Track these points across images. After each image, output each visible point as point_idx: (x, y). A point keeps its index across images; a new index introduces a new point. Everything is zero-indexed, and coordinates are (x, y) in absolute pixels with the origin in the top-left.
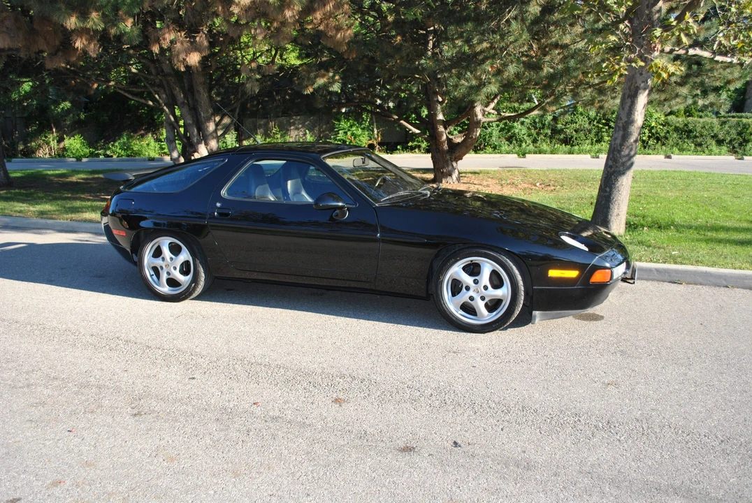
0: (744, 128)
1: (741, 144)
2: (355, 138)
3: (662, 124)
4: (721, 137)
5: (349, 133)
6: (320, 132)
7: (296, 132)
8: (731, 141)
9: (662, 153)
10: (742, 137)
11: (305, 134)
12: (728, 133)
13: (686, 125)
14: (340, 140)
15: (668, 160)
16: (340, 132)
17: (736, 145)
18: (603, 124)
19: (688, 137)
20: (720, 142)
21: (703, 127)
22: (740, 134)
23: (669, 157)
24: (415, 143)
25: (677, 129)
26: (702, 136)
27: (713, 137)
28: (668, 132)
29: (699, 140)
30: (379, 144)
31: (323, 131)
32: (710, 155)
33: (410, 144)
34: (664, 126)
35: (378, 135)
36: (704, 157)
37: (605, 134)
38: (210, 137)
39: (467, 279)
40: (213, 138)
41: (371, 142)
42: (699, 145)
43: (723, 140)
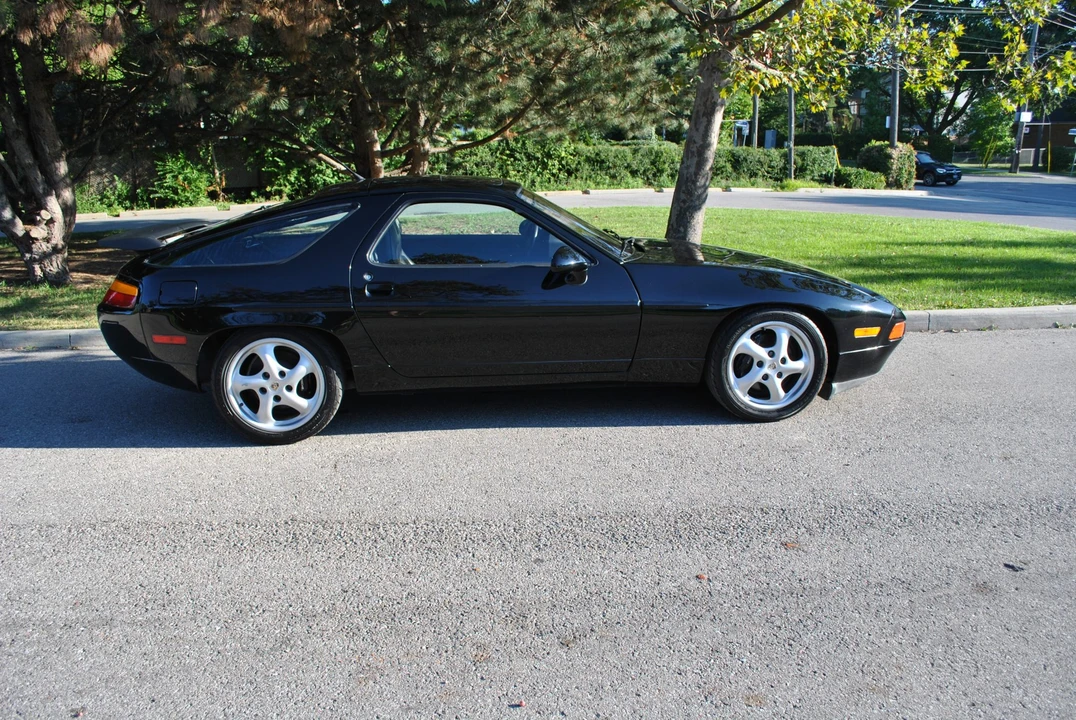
0: (656, 157)
1: (654, 175)
2: (190, 183)
3: (571, 154)
4: (634, 167)
5: (181, 177)
6: (134, 177)
7: (99, 179)
8: (644, 171)
9: (578, 187)
10: (655, 166)
11: (112, 181)
12: (641, 162)
13: (597, 154)
14: (168, 188)
15: (587, 195)
16: (168, 176)
17: (650, 176)
18: (507, 155)
19: (601, 169)
20: (634, 173)
21: (616, 157)
22: (653, 163)
23: (586, 192)
24: (275, 187)
25: (588, 160)
26: (615, 166)
27: (626, 168)
28: (579, 163)
29: (612, 171)
30: (224, 190)
31: (140, 176)
32: (628, 188)
33: (268, 189)
34: (574, 156)
35: (221, 179)
36: (622, 191)
37: (510, 168)
38: (62, 184)
39: (760, 352)
40: (67, 186)
41: (211, 188)
42: (613, 177)
43: (637, 171)
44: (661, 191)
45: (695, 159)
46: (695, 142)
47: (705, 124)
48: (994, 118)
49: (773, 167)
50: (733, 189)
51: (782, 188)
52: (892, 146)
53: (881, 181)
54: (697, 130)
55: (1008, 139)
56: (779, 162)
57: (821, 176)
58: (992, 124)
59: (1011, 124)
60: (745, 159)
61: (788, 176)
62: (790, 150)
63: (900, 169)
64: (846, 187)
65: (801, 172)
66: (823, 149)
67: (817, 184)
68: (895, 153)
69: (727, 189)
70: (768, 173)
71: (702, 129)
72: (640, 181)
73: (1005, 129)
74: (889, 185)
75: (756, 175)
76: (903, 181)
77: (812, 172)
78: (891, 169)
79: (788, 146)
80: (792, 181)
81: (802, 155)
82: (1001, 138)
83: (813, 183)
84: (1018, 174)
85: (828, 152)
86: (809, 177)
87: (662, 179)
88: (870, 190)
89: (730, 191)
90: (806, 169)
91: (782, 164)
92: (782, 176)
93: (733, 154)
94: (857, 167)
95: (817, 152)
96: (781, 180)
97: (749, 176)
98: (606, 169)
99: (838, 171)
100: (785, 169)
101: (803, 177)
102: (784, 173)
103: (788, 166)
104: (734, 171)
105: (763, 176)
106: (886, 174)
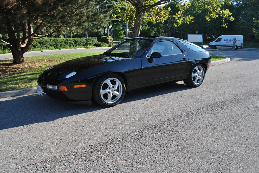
1: (56, 46)
4: (51, 44)
8: (54, 45)
9: (39, 50)
13: (41, 41)
15: (42, 52)
20: (51, 45)
21: (46, 41)
22: (55, 43)
25: (39, 42)
27: (49, 44)
28: (37, 44)
29: (45, 45)
42: (46, 47)
43: (52, 45)
44: (61, 50)
48: (120, 30)
49: (84, 43)
50: (77, 49)
51: (87, 48)
52: (108, 37)
55: (123, 35)
56: (85, 42)
57: (94, 45)
58: (119, 32)
59: (123, 32)
60: (77, 41)
61: (87, 45)
62: (87, 39)
63: (110, 42)
64: (100, 47)
65: (90, 44)
66: (94, 38)
67: (94, 47)
68: (109, 39)
69: (75, 49)
70: (83, 44)
72: (53, 48)
73: (122, 33)
74: (109, 46)
75: (80, 45)
76: (111, 45)
77: (92, 44)
78: (109, 42)
79: (87, 38)
80: (89, 46)
81: (90, 40)
82: (121, 35)
83: (93, 46)
85: (95, 39)
87: (58, 47)
88: (105, 48)
89: (76, 49)
91: (86, 42)
92: (86, 45)
93: (74, 40)
94: (102, 42)
95: (93, 39)
96: (86, 46)
97: (79, 45)
98: (44, 45)
99: (98, 43)
100: (86, 43)
101: (91, 45)
102: (86, 44)
103: (87, 42)
104: (75, 44)
105: (82, 45)
106: (108, 44)
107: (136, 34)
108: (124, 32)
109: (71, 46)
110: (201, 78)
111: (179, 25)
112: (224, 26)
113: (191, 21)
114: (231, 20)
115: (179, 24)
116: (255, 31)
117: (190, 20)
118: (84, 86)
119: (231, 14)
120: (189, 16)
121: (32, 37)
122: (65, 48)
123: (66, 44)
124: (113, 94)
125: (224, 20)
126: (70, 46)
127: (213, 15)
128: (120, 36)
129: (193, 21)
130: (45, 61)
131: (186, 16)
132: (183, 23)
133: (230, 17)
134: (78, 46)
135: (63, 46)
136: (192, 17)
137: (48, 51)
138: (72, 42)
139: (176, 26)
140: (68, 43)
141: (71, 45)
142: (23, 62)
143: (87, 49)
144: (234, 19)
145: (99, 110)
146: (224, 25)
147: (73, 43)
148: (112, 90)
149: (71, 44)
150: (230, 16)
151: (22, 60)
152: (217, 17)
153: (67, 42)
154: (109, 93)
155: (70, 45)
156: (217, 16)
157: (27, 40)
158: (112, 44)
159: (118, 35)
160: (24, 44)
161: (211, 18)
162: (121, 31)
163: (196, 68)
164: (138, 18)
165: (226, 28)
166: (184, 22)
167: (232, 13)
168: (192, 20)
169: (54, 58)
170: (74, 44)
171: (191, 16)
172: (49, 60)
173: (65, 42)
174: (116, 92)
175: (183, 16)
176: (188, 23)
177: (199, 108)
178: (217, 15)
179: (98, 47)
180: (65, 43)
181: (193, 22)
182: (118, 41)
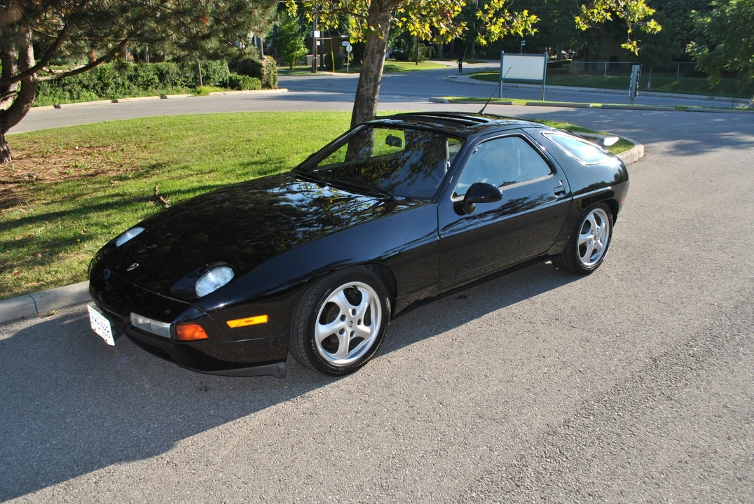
0: (101, 73)
1: (102, 88)
4: (86, 83)
8: (94, 86)
9: (48, 103)
10: (102, 81)
15: (59, 109)
17: (99, 89)
20: (86, 87)
22: (100, 78)
23: (57, 107)
27: (79, 84)
29: (67, 87)
32: (87, 101)
36: (83, 103)
42: (70, 91)
43: (88, 86)
44: (117, 102)
45: (373, 84)
46: (372, 71)
47: (378, 59)
48: (293, 35)
49: (187, 77)
50: (168, 96)
51: (199, 93)
52: (261, 58)
53: (259, 84)
54: (373, 63)
55: (302, 49)
56: (191, 74)
57: (220, 82)
58: (292, 39)
59: (303, 39)
60: (168, 72)
61: (198, 84)
62: (197, 64)
63: (269, 74)
64: (238, 89)
65: (207, 80)
66: (218, 62)
67: (218, 88)
68: (264, 63)
69: (163, 97)
70: (184, 82)
71: (377, 62)
72: (94, 95)
73: (300, 41)
74: (264, 87)
75: (175, 84)
76: (271, 83)
77: (214, 79)
78: (263, 75)
79: (196, 61)
80: (202, 88)
81: (205, 67)
82: (299, 48)
83: (215, 88)
84: (318, 73)
85: (222, 64)
86: (213, 84)
87: (108, 91)
88: (253, 91)
89: (166, 98)
90: (209, 78)
91: (193, 76)
92: (194, 84)
93: (158, 69)
94: (242, 75)
95: (216, 65)
96: (194, 87)
97: (172, 85)
98: (63, 86)
99: (230, 78)
100: (195, 78)
101: (209, 84)
102: (196, 81)
103: (197, 76)
104: (161, 82)
105: (182, 84)
106: (261, 79)
107: (372, 77)
108: (305, 40)
109: (150, 88)
110: (601, 244)
111: (493, 39)
112: (630, 49)
113: (530, 29)
114: (650, 30)
115: (493, 37)
116: (695, 48)
117: (527, 28)
118: (262, 319)
119: (651, 12)
120: (526, 12)
121: (33, 76)
122: (130, 94)
123: (131, 81)
124: (352, 334)
125: (629, 31)
126: (146, 89)
127: (596, 11)
128: (293, 50)
129: (535, 30)
130: (77, 148)
131: (516, 13)
132: (505, 35)
133: (650, 20)
134: (170, 88)
135: (125, 89)
136: (534, 17)
137: (77, 105)
138: (151, 76)
139: (484, 42)
140: (139, 79)
141: (148, 86)
142: (7, 156)
143: (199, 97)
144: (659, 28)
145: (312, 392)
146: (631, 46)
147: (153, 79)
148: (352, 322)
149: (149, 81)
150: (647, 18)
151: (4, 151)
152: (609, 18)
153: (137, 77)
154: (342, 331)
155: (146, 86)
156: (608, 16)
157: (15, 87)
158: (275, 81)
159: (287, 50)
160: (6, 99)
161: (590, 22)
162: (296, 35)
163: (591, 217)
164: (380, 26)
165: (634, 53)
166: (509, 32)
167: (654, 11)
168: (534, 26)
169: (103, 137)
170: (157, 80)
171: (530, 14)
172: (88, 145)
173: (128, 76)
174: (362, 327)
175: (508, 14)
176: (521, 33)
177: (628, 375)
178: (609, 14)
179: (232, 89)
180: (130, 78)
181: (535, 33)
182: (289, 67)
